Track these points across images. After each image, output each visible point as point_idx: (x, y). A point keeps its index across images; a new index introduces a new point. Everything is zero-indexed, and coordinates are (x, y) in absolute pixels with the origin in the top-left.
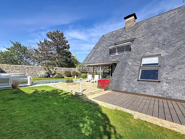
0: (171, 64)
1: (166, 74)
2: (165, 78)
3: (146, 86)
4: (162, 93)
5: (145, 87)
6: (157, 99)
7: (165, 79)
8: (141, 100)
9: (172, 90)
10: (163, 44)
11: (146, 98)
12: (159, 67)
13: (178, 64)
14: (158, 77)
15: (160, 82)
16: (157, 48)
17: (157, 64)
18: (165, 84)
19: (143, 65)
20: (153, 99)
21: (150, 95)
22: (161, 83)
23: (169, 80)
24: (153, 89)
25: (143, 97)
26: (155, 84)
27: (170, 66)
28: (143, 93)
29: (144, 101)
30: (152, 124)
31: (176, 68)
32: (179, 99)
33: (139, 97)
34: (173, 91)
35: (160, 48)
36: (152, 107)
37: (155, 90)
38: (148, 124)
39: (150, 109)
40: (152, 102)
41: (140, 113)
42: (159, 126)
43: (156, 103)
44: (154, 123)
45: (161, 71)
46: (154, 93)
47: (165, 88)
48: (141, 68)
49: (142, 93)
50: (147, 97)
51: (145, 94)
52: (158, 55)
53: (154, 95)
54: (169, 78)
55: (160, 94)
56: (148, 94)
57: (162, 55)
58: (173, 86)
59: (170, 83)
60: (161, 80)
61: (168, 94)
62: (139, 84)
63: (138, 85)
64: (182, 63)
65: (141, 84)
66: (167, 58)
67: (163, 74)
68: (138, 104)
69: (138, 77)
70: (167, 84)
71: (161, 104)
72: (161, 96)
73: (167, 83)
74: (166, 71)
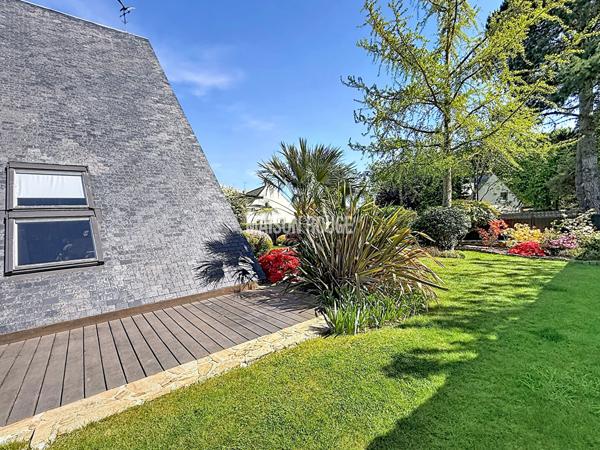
0: (125, 204)
1: (115, 235)
2: (114, 248)
3: (55, 287)
4: (116, 297)
5: (52, 294)
6: (103, 325)
7: (115, 251)
8: (42, 355)
9: (138, 281)
10: (89, 134)
11: (62, 334)
12: (91, 213)
13: (141, 204)
14: (93, 249)
15: (102, 263)
16: (72, 144)
17: (82, 201)
18: (118, 267)
19: (21, 201)
20: (91, 328)
21: (77, 317)
22: (106, 266)
23: (127, 252)
24: (82, 295)
25: (48, 338)
26: (85, 273)
27: (121, 210)
28: (49, 321)
29: (60, 351)
30: (115, 416)
31: (139, 217)
32: (158, 300)
33: (32, 342)
34: (141, 285)
35: (80, 145)
36: (96, 360)
37: (93, 293)
38: (102, 425)
39: (91, 368)
40: (91, 340)
41: (58, 410)
42: (136, 409)
43: (105, 337)
44: (120, 407)
45: (99, 227)
46: (89, 307)
47: (119, 282)
48: (12, 214)
49: (40, 323)
50: (67, 332)
51: (57, 319)
52: (81, 170)
53: (93, 312)
54: (126, 248)
55: (109, 303)
56: (67, 319)
57: (93, 170)
58: (139, 269)
59: (130, 262)
60: (105, 256)
61: (131, 297)
62: (19, 287)
63: (16, 294)
64: (150, 202)
65: (28, 285)
66: (110, 184)
67: (108, 237)
68: (36, 374)
69: (6, 259)
70: (125, 267)
71: (120, 334)
72: (113, 308)
73: (122, 263)
74: (115, 226)
